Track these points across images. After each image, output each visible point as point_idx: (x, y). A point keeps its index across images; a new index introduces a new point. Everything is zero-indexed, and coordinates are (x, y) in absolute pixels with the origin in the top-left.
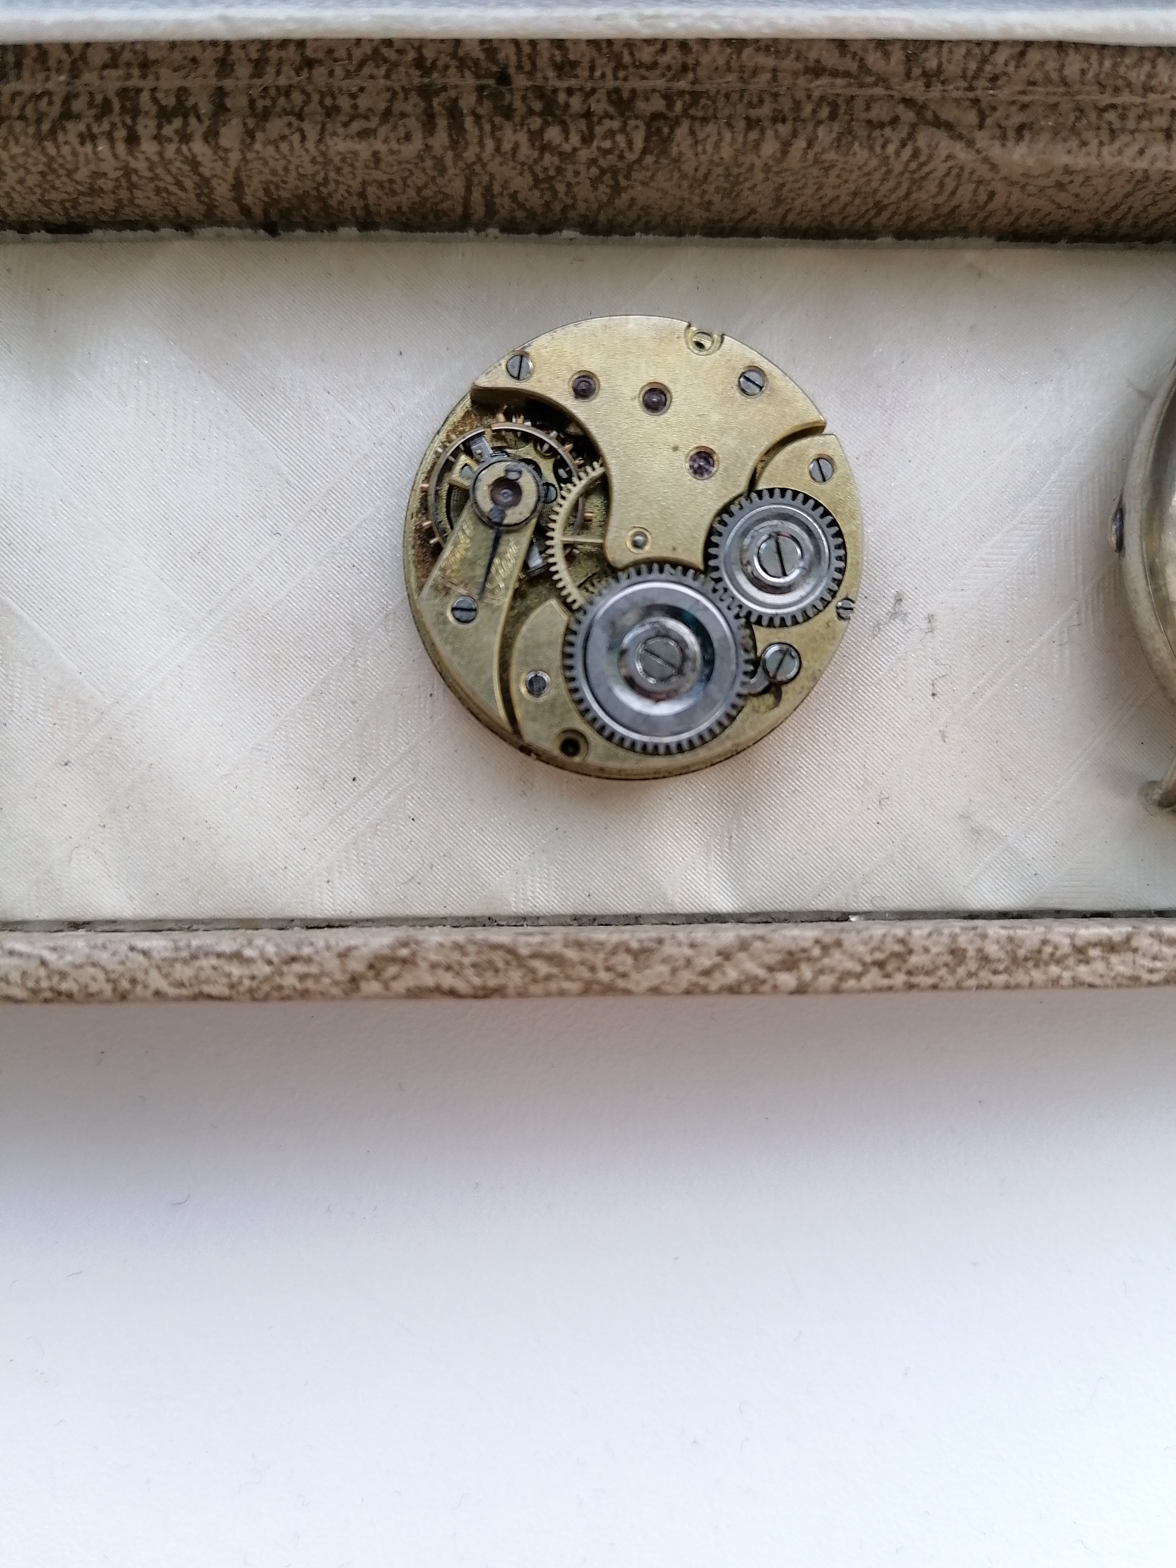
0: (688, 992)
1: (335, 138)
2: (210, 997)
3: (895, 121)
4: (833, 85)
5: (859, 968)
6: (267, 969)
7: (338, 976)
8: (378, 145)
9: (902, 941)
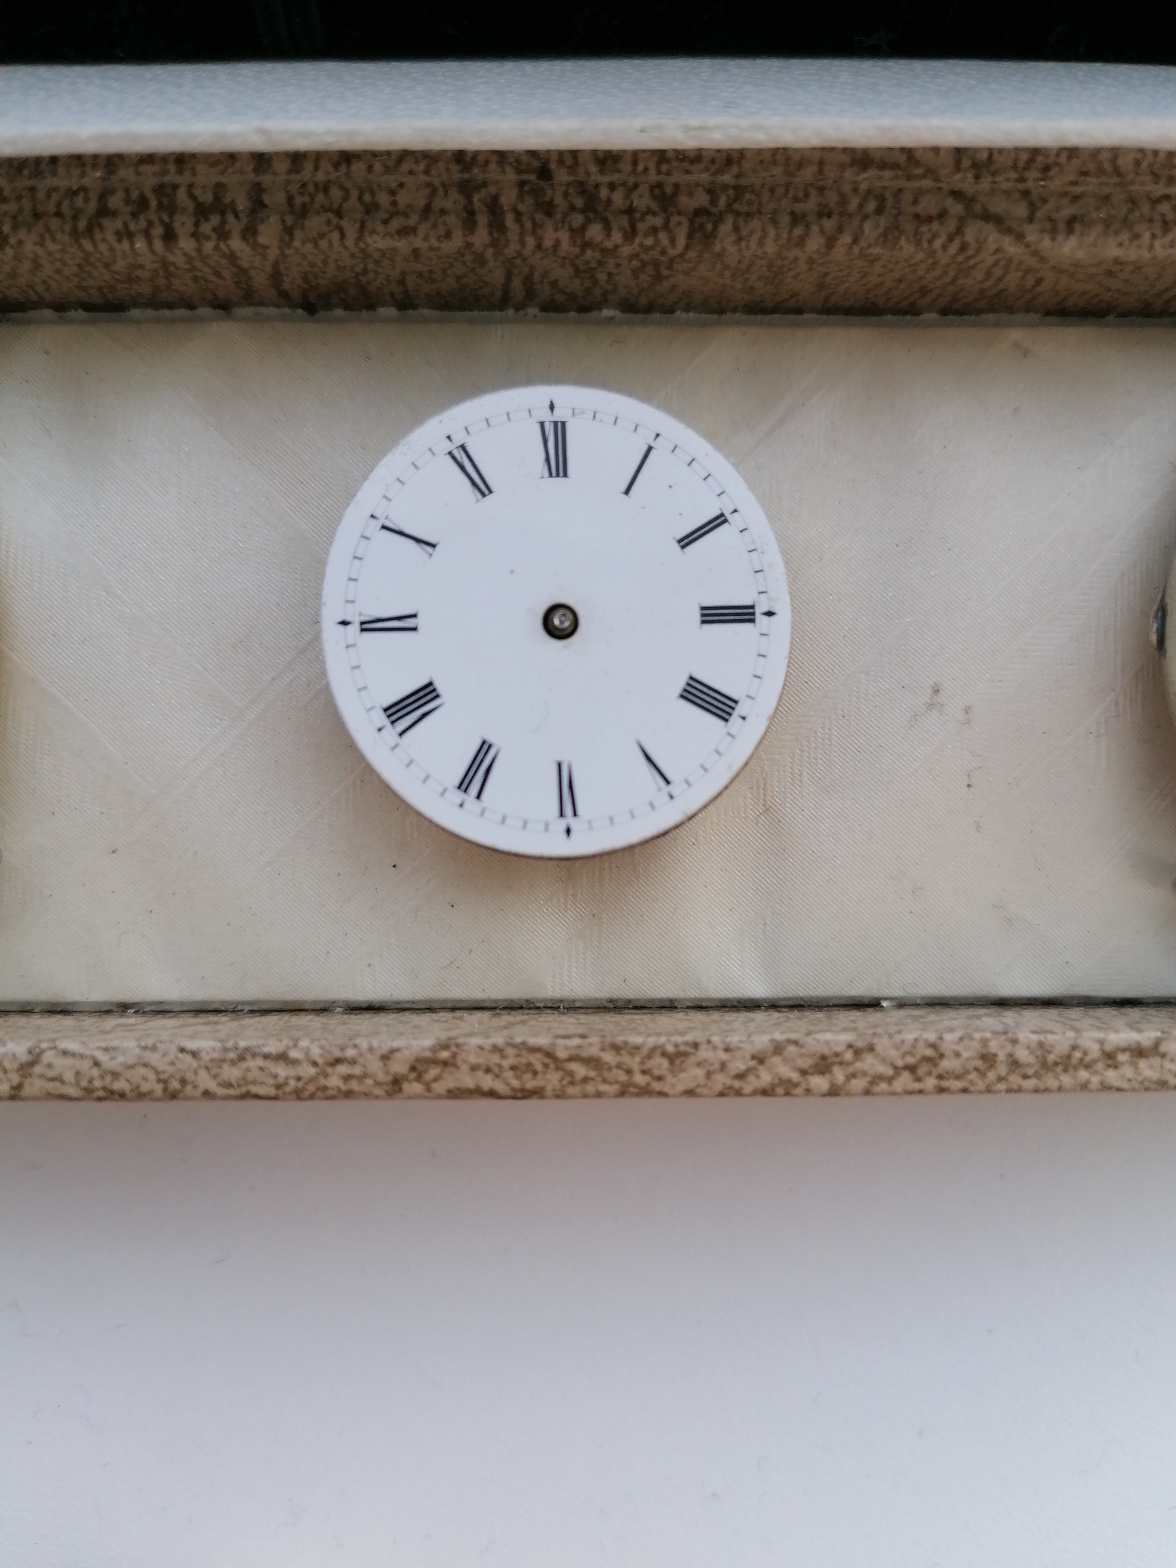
0: (722, 1094)
1: (376, 237)
2: (257, 1097)
3: (942, 215)
4: (880, 178)
5: (890, 1072)
6: (312, 1071)
7: (381, 1077)
8: (418, 242)
9: (933, 1046)
